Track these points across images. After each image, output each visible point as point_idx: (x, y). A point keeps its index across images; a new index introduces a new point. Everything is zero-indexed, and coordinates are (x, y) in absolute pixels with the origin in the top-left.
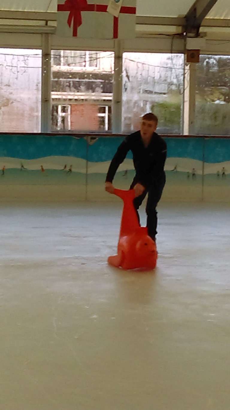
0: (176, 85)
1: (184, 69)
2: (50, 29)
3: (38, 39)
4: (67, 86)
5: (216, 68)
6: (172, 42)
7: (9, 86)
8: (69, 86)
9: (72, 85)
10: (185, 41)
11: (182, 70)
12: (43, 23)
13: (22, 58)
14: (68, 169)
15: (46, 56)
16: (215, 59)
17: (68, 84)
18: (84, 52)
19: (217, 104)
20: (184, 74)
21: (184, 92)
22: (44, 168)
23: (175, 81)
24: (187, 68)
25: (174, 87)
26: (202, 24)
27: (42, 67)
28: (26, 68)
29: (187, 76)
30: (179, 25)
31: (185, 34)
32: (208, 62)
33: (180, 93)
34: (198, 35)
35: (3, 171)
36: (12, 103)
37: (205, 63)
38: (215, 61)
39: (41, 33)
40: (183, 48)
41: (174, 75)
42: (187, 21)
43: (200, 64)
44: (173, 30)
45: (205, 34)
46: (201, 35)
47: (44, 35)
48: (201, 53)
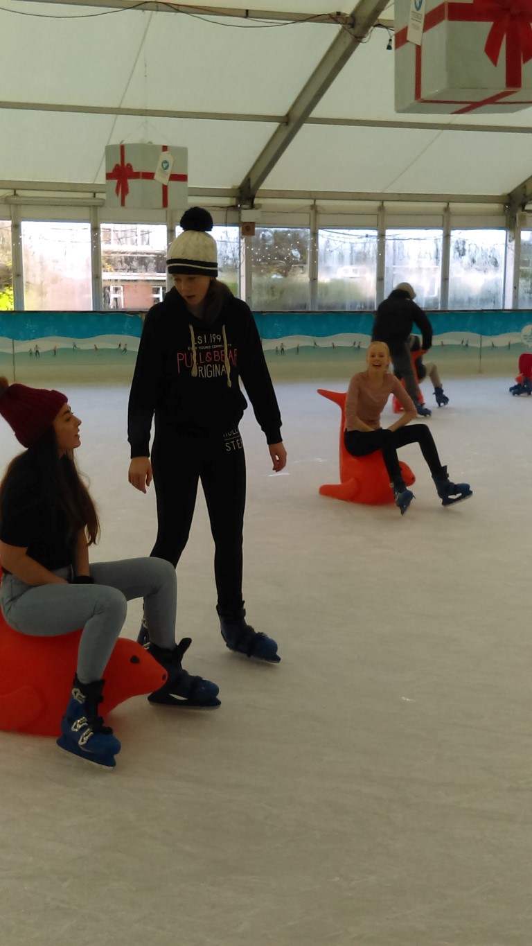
0: (231, 259)
1: (240, 243)
2: (98, 201)
3: (86, 212)
4: (119, 261)
5: (271, 242)
6: (226, 215)
7: (57, 262)
8: (121, 262)
9: (123, 260)
10: (240, 213)
11: (237, 244)
12: (90, 195)
14: (122, 348)
15: (95, 229)
16: (271, 232)
17: (119, 259)
18: (134, 226)
19: (274, 279)
20: (240, 248)
21: (240, 266)
22: (98, 347)
23: (231, 255)
24: (243, 241)
25: (229, 262)
26: (256, 196)
27: (92, 242)
28: (74, 243)
29: (243, 250)
30: (233, 197)
31: (239, 206)
32: (264, 236)
33: (236, 268)
34: (252, 207)
35: (55, 351)
36: (61, 280)
37: (261, 236)
38: (271, 235)
39: (89, 206)
40: (237, 221)
41: (229, 249)
42: (241, 192)
43: (255, 237)
44: (227, 201)
45: (260, 206)
46: (256, 207)
47: (92, 208)
48: (256, 225)
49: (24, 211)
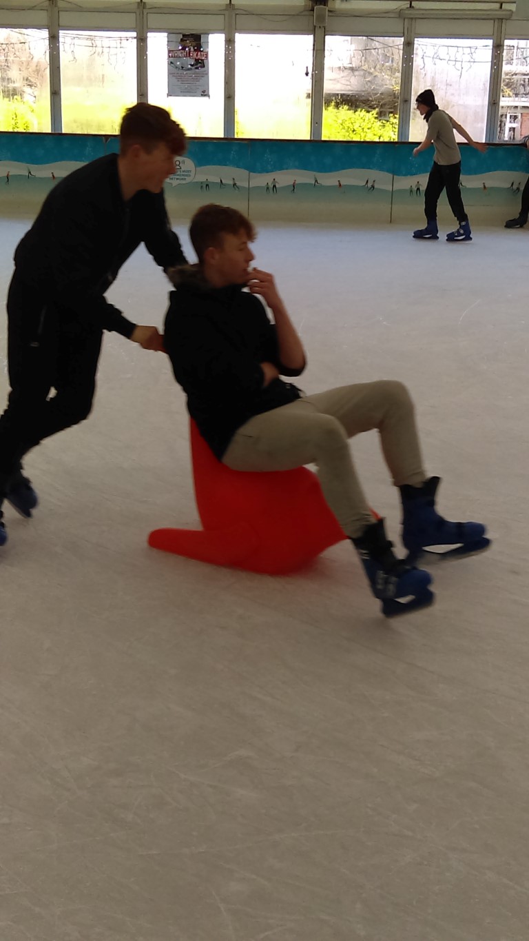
2: (504, 13)
3: (489, 27)
4: (521, 84)
8: (524, 85)
12: (498, 5)
13: (468, 50)
14: (515, 187)
15: (498, 47)
22: (487, 186)
27: (492, 61)
28: (472, 63)
36: (454, 106)
39: (494, 20)
47: (496, 22)
49: (420, 26)
